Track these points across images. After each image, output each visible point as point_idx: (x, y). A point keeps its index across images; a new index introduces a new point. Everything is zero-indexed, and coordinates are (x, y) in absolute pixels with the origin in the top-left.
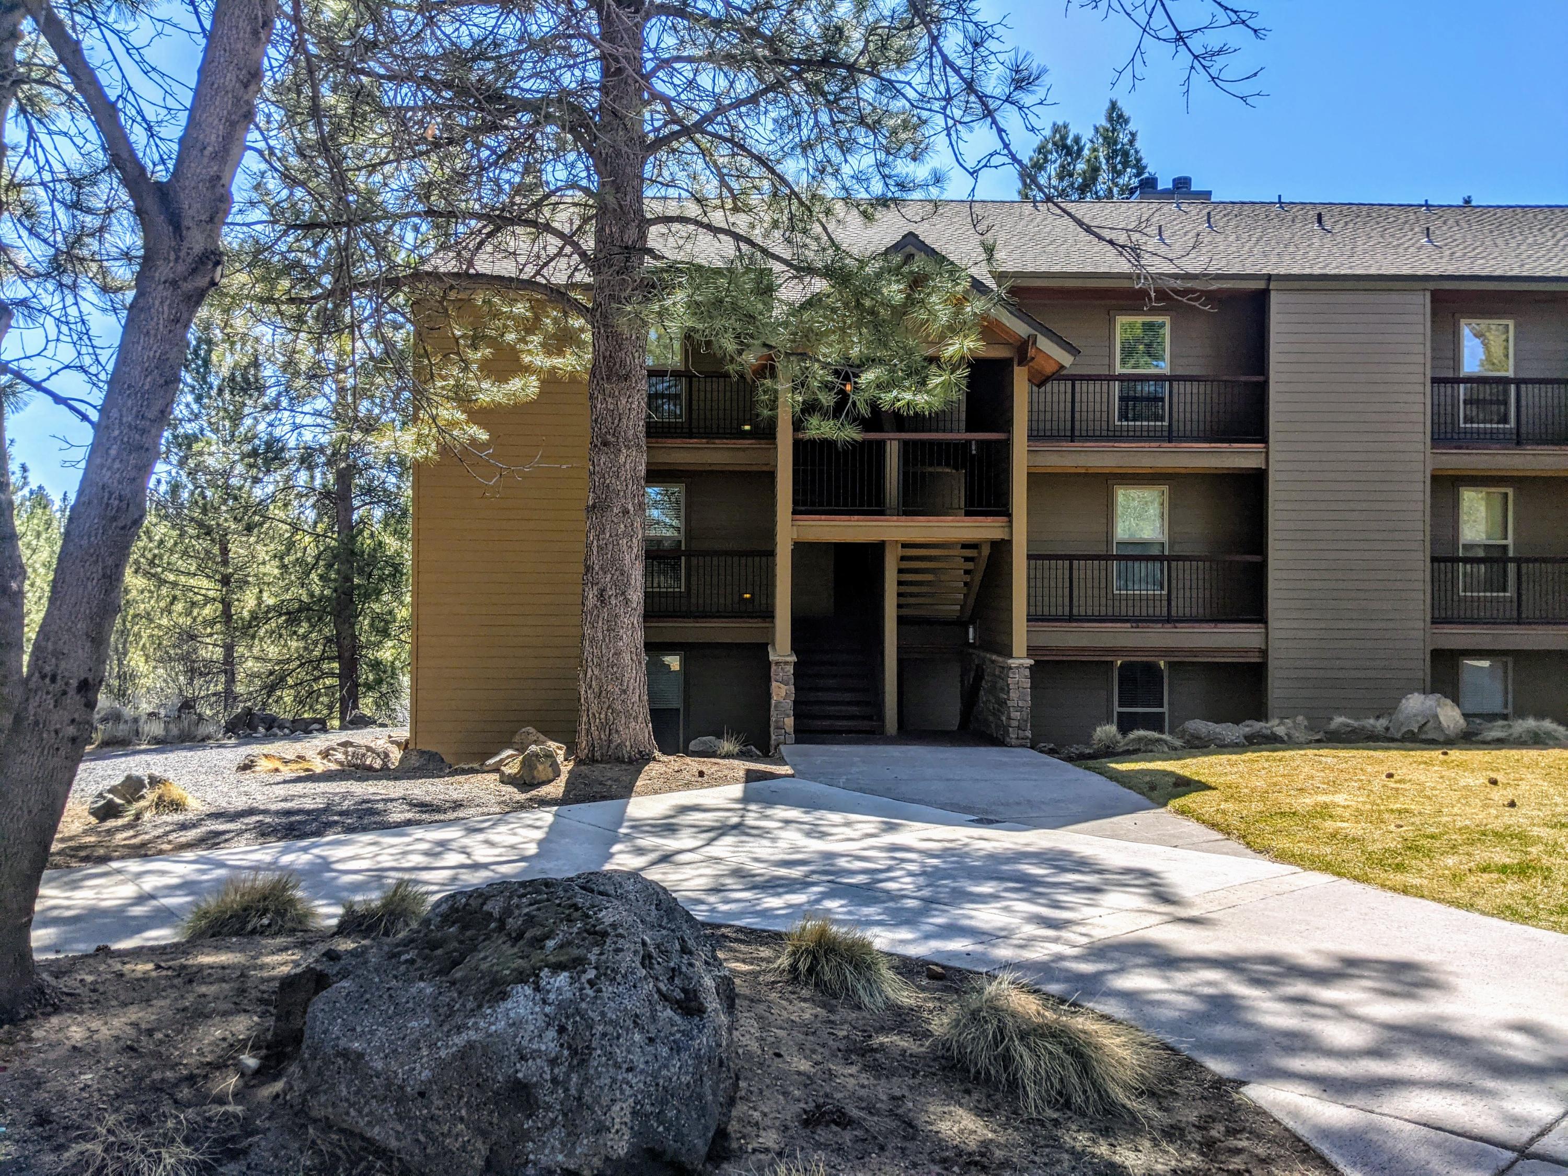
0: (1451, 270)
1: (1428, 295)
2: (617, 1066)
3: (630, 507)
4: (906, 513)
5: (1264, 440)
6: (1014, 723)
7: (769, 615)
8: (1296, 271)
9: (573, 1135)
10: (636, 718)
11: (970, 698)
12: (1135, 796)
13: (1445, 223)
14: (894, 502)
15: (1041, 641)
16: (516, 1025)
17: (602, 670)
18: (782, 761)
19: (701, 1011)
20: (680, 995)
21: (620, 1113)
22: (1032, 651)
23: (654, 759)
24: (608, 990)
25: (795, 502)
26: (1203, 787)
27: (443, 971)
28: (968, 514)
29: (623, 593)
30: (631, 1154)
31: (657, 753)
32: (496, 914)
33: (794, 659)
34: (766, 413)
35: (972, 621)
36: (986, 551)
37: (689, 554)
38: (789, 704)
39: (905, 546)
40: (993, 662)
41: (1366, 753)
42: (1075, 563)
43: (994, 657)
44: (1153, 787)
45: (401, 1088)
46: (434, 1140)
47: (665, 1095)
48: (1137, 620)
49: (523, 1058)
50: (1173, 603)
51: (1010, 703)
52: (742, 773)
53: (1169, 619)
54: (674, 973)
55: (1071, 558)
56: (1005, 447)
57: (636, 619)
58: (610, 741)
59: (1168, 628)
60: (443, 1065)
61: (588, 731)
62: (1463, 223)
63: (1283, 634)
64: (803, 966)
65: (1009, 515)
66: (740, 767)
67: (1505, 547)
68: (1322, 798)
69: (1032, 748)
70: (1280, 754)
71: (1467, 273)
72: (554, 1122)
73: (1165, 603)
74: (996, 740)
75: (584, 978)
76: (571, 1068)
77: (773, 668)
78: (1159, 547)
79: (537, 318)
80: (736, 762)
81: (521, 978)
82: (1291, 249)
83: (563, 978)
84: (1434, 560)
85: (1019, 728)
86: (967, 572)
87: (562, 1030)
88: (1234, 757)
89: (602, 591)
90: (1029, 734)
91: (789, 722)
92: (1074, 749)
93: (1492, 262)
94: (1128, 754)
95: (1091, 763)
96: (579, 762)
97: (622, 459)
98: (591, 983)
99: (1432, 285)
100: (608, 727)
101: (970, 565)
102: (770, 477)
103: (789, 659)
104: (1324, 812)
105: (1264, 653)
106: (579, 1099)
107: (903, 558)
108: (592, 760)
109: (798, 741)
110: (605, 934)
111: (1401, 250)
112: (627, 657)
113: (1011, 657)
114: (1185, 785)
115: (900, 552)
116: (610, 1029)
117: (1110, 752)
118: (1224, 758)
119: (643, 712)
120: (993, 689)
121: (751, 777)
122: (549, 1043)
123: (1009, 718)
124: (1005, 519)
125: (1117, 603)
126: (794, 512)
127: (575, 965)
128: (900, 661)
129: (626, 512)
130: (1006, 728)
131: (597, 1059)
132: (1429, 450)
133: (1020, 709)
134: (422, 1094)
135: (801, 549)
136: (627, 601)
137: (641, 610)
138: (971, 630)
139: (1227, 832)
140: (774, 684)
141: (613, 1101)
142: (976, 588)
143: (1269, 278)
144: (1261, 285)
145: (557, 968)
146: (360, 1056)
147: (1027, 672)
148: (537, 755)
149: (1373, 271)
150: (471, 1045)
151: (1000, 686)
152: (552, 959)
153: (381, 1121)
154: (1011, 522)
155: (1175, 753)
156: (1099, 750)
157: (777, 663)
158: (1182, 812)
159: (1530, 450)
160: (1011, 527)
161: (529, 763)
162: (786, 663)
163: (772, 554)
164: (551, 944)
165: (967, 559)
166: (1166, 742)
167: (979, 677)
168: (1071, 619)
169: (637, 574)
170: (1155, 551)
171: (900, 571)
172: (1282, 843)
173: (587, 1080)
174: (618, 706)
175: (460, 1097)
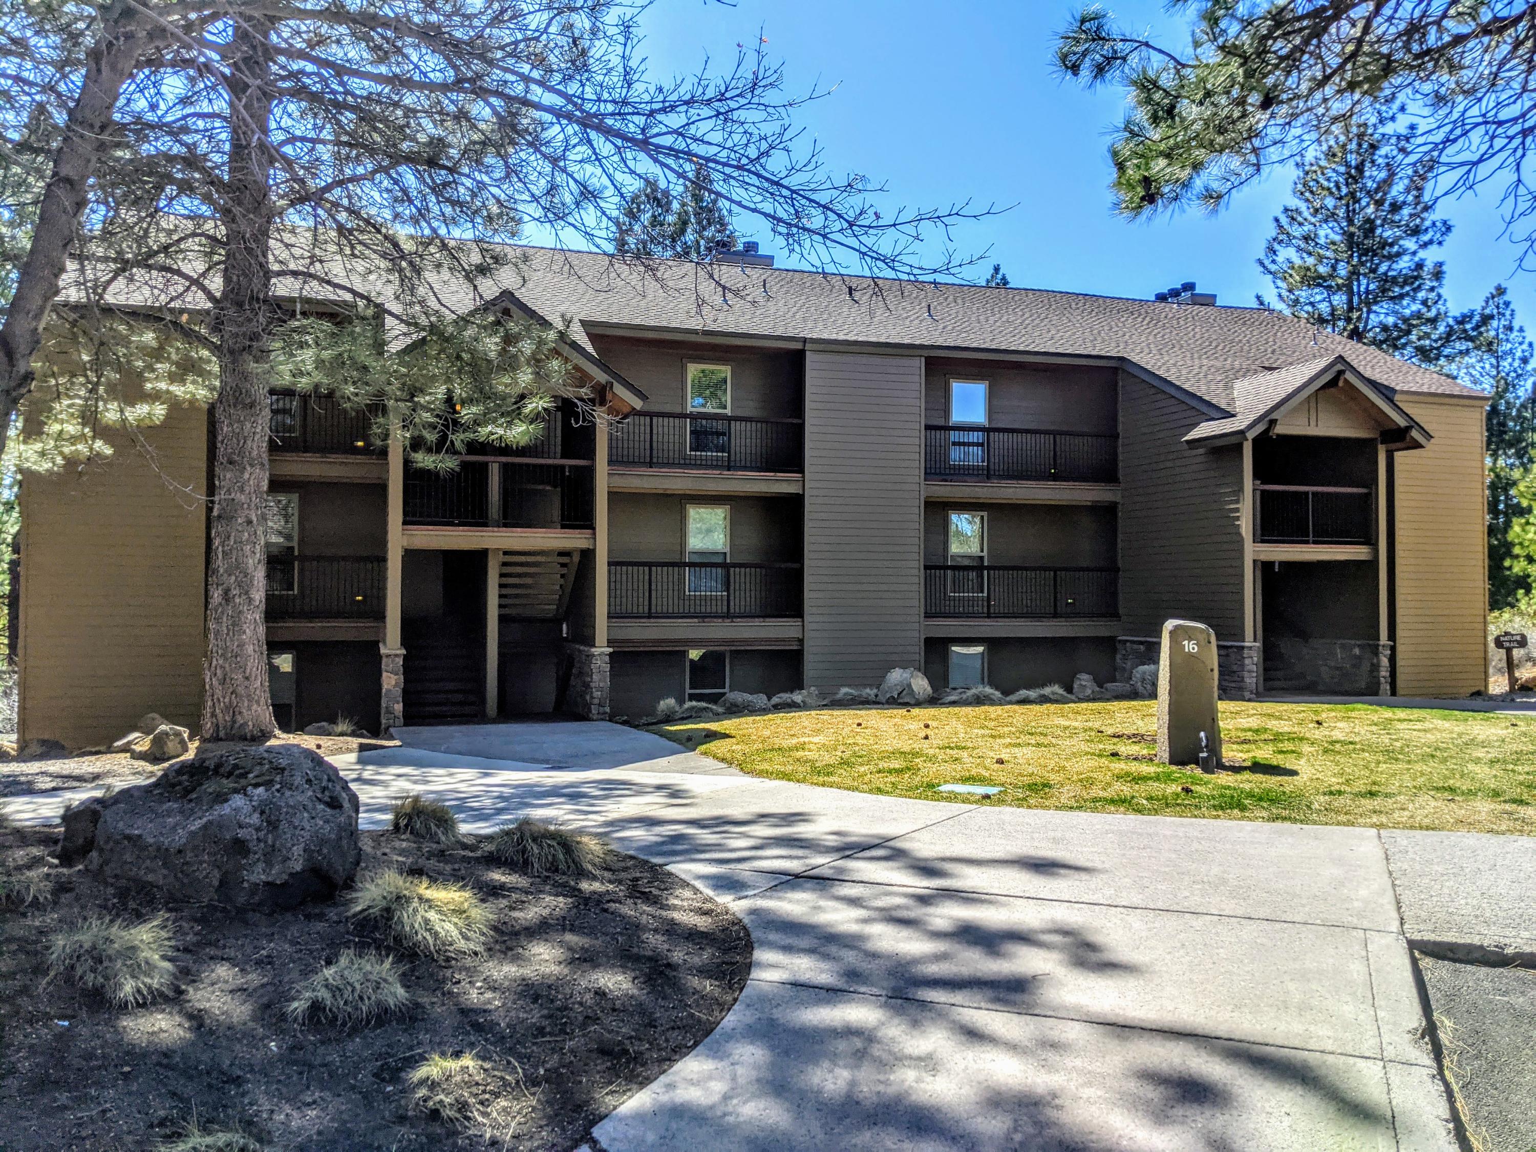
0: (940, 342)
1: (923, 359)
2: (295, 828)
3: (254, 519)
4: (505, 525)
5: (802, 471)
6: (596, 701)
7: (380, 616)
8: (825, 336)
9: (269, 864)
10: (258, 702)
11: (563, 684)
12: (675, 745)
13: (946, 299)
14: (495, 516)
15: (621, 635)
16: (237, 810)
17: (226, 659)
18: (392, 738)
19: (340, 807)
20: (327, 799)
21: (297, 850)
22: (610, 643)
23: (275, 736)
24: (288, 793)
25: (405, 514)
26: (727, 736)
27: (184, 796)
28: (563, 527)
29: (247, 593)
30: (303, 871)
31: (277, 732)
32: (212, 767)
33: (404, 652)
34: (379, 443)
35: (565, 619)
36: (576, 558)
37: (303, 558)
38: (398, 692)
39: (506, 553)
40: (580, 651)
41: (852, 712)
42: (654, 569)
43: (582, 648)
44: (689, 739)
45: (167, 849)
46: (188, 875)
47: (323, 842)
48: (703, 617)
49: (241, 827)
50: (732, 604)
51: (593, 685)
52: (355, 746)
53: (728, 615)
54: (324, 789)
55: (650, 565)
56: (589, 472)
57: (258, 616)
58: (234, 722)
59: (727, 622)
60: (193, 834)
61: (213, 715)
62: (959, 301)
63: (814, 626)
64: (403, 823)
65: (593, 529)
66: (355, 742)
67: (981, 558)
68: (802, 740)
69: (610, 721)
70: (792, 714)
71: (952, 344)
72: (258, 860)
73: (725, 603)
74: (583, 717)
75: (274, 789)
76: (269, 832)
77: (384, 660)
78: (722, 557)
79: (161, 348)
80: (350, 739)
81: (236, 791)
82: (825, 316)
83: (261, 790)
84: (926, 568)
85: (599, 705)
86: (563, 576)
87: (262, 813)
88: (758, 718)
89: (227, 592)
90: (608, 710)
91: (399, 708)
92: (644, 720)
93: (972, 336)
94: (683, 719)
95: (651, 727)
96: (203, 740)
97: (246, 476)
98: (278, 791)
99: (926, 353)
100: (232, 709)
101: (564, 571)
102: (381, 489)
103: (398, 652)
104: (802, 747)
105: (801, 641)
106: (273, 846)
107: (505, 564)
108: (216, 739)
109: (406, 724)
110: (283, 770)
111: (907, 322)
112: (250, 649)
113: (594, 646)
114: (712, 736)
115: (502, 558)
116: (290, 810)
117: (669, 719)
118: (750, 719)
119: (264, 697)
120: (581, 674)
121: (362, 748)
122: (255, 819)
123: (592, 698)
124: (590, 531)
125: (687, 602)
126: (405, 523)
127: (268, 784)
128: (500, 654)
129: (250, 522)
130: (588, 706)
131: (283, 825)
132: (922, 482)
133: (600, 689)
134: (180, 851)
135: (411, 556)
136: (250, 600)
137: (263, 606)
138: (564, 626)
139: (730, 764)
140: (384, 674)
141: (293, 845)
142: (568, 590)
143: (805, 340)
144: (799, 346)
145: (256, 786)
146: (140, 836)
147: (607, 659)
148: (167, 734)
149: (882, 339)
150: (210, 822)
151: (584, 673)
152: (253, 782)
153: (152, 871)
154: (594, 534)
155: (718, 717)
156: (659, 718)
157: (388, 656)
158: (705, 753)
159: (995, 483)
160: (595, 539)
161: (159, 741)
162: (396, 655)
163: (384, 559)
164: (251, 776)
165: (563, 565)
166: (711, 710)
167: (571, 665)
168: (649, 617)
169: (260, 575)
170: (719, 560)
171: (502, 575)
172: (765, 766)
173: (279, 837)
174: (241, 690)
175: (204, 850)
